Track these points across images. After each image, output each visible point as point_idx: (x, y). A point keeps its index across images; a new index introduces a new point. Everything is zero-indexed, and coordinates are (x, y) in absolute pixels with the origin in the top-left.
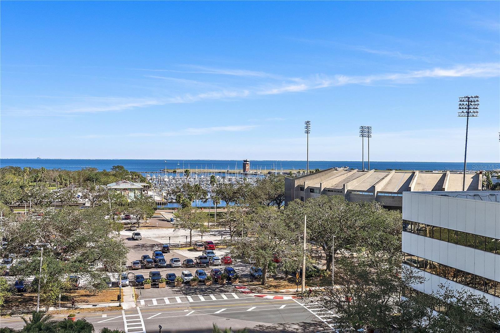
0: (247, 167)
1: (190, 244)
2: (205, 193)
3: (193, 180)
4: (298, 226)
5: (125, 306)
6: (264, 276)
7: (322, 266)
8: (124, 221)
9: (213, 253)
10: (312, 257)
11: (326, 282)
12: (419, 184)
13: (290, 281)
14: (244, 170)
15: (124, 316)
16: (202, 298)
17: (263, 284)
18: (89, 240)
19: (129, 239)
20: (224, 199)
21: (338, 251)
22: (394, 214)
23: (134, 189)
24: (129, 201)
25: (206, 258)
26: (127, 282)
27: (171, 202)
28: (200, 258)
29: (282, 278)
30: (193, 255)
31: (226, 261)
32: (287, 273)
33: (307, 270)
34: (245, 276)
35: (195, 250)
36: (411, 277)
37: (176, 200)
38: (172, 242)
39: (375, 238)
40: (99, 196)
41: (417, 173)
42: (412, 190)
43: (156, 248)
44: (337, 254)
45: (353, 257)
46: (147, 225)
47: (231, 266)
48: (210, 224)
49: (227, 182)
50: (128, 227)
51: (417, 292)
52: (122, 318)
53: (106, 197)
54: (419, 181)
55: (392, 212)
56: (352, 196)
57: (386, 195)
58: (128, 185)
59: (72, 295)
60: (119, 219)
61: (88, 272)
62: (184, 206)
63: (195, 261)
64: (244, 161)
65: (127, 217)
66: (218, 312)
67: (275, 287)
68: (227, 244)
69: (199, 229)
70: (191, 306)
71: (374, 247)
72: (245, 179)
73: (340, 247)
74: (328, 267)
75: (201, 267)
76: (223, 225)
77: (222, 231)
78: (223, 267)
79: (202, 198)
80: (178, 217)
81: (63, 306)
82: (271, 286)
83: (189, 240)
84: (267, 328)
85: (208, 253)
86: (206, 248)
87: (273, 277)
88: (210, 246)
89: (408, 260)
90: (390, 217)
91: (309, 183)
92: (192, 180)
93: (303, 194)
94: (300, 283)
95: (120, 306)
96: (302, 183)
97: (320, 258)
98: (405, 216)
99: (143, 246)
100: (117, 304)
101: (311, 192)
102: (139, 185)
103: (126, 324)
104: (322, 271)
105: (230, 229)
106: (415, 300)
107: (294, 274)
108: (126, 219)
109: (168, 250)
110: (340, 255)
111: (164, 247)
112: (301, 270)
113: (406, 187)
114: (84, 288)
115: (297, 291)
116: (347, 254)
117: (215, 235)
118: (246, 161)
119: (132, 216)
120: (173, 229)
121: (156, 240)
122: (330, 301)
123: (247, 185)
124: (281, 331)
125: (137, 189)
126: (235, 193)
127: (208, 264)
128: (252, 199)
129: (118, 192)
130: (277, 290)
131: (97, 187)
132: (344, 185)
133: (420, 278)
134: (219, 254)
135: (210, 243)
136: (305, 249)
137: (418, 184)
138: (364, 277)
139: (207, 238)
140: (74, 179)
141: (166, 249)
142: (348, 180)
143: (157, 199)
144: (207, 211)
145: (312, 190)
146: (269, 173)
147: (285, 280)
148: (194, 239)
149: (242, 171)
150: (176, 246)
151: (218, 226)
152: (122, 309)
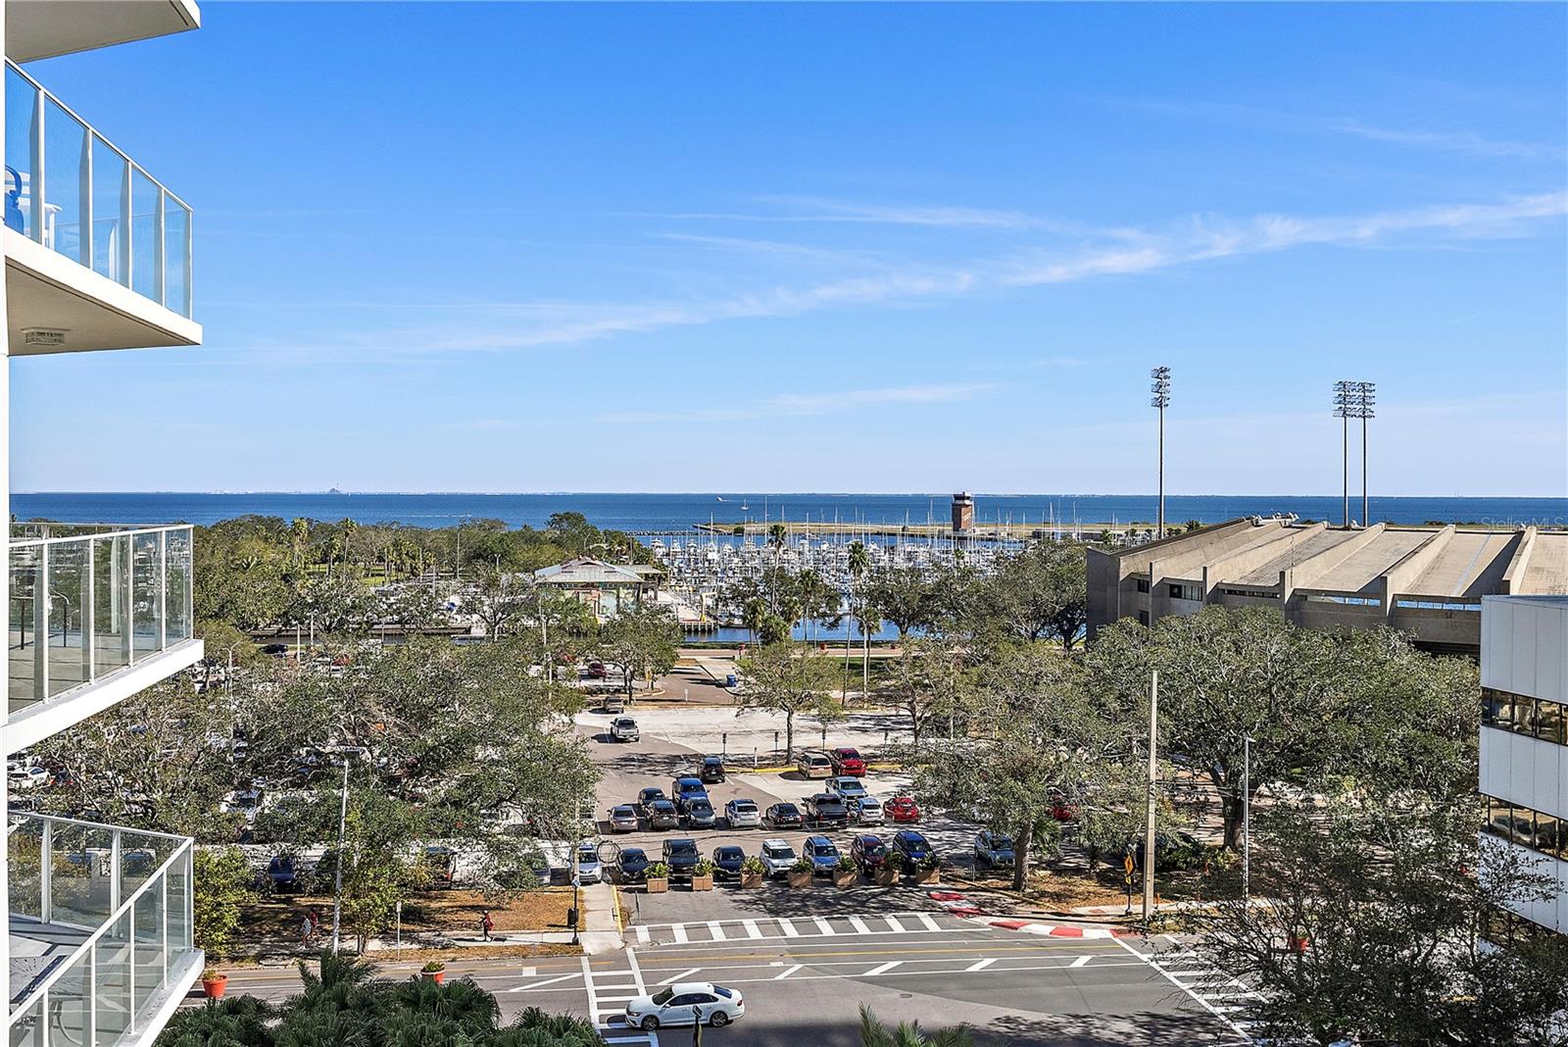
0: (965, 518)
1: (787, 757)
2: (833, 598)
3: (795, 559)
4: (1130, 706)
5: (591, 943)
6: (1020, 862)
7: (1209, 833)
8: (585, 683)
9: (858, 785)
10: (1177, 806)
11: (1225, 885)
12: (1538, 570)
13: (1104, 879)
14: (956, 528)
15: (588, 975)
16: (825, 928)
17: (1017, 887)
18: (483, 740)
19: (601, 738)
20: (893, 616)
21: (1263, 789)
22: (1453, 668)
23: (616, 586)
24: (602, 621)
25: (836, 801)
26: (597, 871)
27: (728, 626)
28: (820, 801)
29: (1078, 871)
30: (798, 793)
31: (898, 810)
32: (1093, 854)
33: (1159, 845)
34: (961, 860)
35: (802, 775)
36: (1511, 878)
37: (744, 618)
38: (732, 749)
39: (1388, 746)
40: (511, 607)
41: (1531, 535)
42: (1514, 591)
43: (682, 769)
44: (1260, 796)
45: (1312, 809)
46: (655, 695)
47: (915, 829)
48: (850, 694)
49: (900, 562)
50: (598, 703)
51: (1532, 927)
52: (581, 981)
53: (532, 609)
54: (1539, 562)
55: (1445, 662)
56: (1307, 609)
57: (1422, 605)
58: (598, 573)
59: (434, 905)
60: (570, 676)
61: (479, 836)
62: (769, 637)
63: (803, 811)
64: (957, 497)
65: (596, 672)
66: (875, 972)
67: (1057, 897)
68: (903, 759)
69: (814, 712)
70: (790, 951)
71: (1387, 779)
72: (959, 555)
73: (1269, 773)
74: (1231, 838)
75: (821, 828)
76: (889, 698)
77: (886, 718)
78: (892, 831)
79: (824, 615)
80: (751, 672)
81: (408, 936)
82: (1043, 894)
83: (783, 744)
84: (1032, 1026)
85: (844, 785)
86: (835, 769)
87: (1049, 865)
88: (849, 764)
89: (1498, 820)
90: (1439, 680)
91: (1166, 567)
92: (792, 556)
93: (1146, 601)
94: (1137, 888)
95: (576, 942)
96: (1143, 568)
97: (1202, 807)
98: (1491, 675)
99: (644, 760)
100: (567, 937)
101: (1173, 595)
102: (630, 573)
103: (594, 1000)
104: (1211, 849)
105: (913, 710)
106: (1529, 955)
107: (1117, 858)
108: (591, 676)
109: (720, 773)
110: (1270, 802)
111: (709, 766)
112: (1142, 847)
113: (1494, 581)
114: (470, 885)
115: (1128, 913)
116: (1293, 797)
117: (864, 731)
118: (963, 498)
119: (609, 667)
120: (734, 710)
121: (683, 742)
122: (1237, 949)
123: (967, 574)
124: (1076, 1038)
125: (625, 585)
126: (928, 598)
127: (843, 821)
128: (982, 617)
129: (569, 594)
130: (1062, 907)
131: (505, 579)
132: (1282, 574)
133: (1541, 881)
134: (877, 788)
135: (849, 754)
136: (1153, 778)
137: (1535, 570)
138: (1351, 874)
139: (840, 739)
140: (439, 554)
141: (712, 770)
142: (1296, 558)
143: (687, 615)
144: (839, 653)
145: (1175, 589)
146: (1036, 535)
147: (1089, 878)
148: (800, 741)
149: (949, 530)
150: (745, 763)
151: (872, 701)
152: (581, 951)
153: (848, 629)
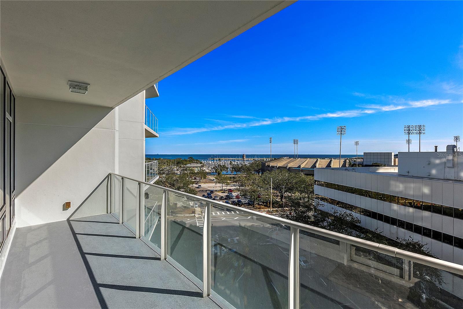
0: (244, 157)
1: (222, 190)
2: (227, 168)
3: (222, 163)
4: (269, 183)
5: (197, 216)
6: (254, 203)
7: (278, 199)
8: (194, 180)
9: (232, 194)
10: (274, 196)
11: (281, 206)
12: (320, 164)
13: (265, 206)
14: (243, 159)
15: (197, 220)
16: (228, 213)
17: (254, 207)
18: (182, 188)
19: (197, 188)
20: (235, 171)
21: (285, 193)
22: (310, 177)
23: (198, 167)
24: (196, 172)
25: (229, 196)
26: (197, 206)
27: (213, 172)
28: (227, 196)
29: (261, 205)
30: (224, 195)
31: (237, 197)
32: (263, 202)
33: (272, 201)
34: (246, 204)
35: (224, 192)
36: (319, 204)
37: (215, 171)
38: (214, 189)
39: (302, 187)
40: (183, 170)
41: (319, 159)
42: (317, 167)
43: (208, 192)
44: (285, 194)
45: (292, 196)
46: (203, 182)
47: (240, 199)
48: (230, 181)
49: (236, 163)
50: (196, 183)
51: (321, 211)
52: (196, 221)
53: (186, 170)
54: (320, 163)
55: (309, 176)
56: (290, 170)
57: (305, 169)
58: (195, 165)
59: (175, 211)
60: (192, 179)
61: (181, 201)
62: (219, 174)
63: (224, 197)
64: (243, 155)
65: (195, 179)
66: (235, 219)
67: (259, 208)
68: (238, 190)
69: (226, 184)
70: (224, 216)
71: (301, 192)
72: (244, 162)
73: (286, 191)
74: (281, 200)
75: (227, 199)
76: (235, 182)
77: (235, 184)
78: (237, 200)
79: (226, 171)
80: (217, 179)
81: (172, 215)
82: (257, 208)
83: (221, 188)
84: (256, 225)
85: (230, 194)
86: (229, 191)
87: (258, 204)
88: (230, 191)
89: (316, 197)
90: (308, 179)
91: (271, 164)
92: (221, 163)
93: (269, 168)
94: (270, 207)
95: (195, 215)
96: (269, 164)
97: (278, 196)
98: (316, 178)
99: (202, 191)
100: (193, 215)
101: (273, 168)
102: (200, 165)
103: (197, 223)
104: (279, 201)
105: (239, 183)
106: (321, 214)
107: (267, 203)
108: (194, 179)
109: (213, 192)
110: (286, 195)
111: (211, 191)
112: (270, 201)
113: (314, 166)
114: (180, 208)
115: (268, 210)
116: (290, 195)
117: (232, 186)
118: (244, 155)
119: (197, 178)
120: (215, 184)
121: (208, 188)
122: (283, 214)
123: (246, 165)
124: (262, 227)
125: (199, 167)
126: (240, 168)
127: (230, 198)
128: (247, 171)
129: (191, 168)
130: (260, 210)
131: (182, 166)
132: (287, 165)
133: (323, 205)
134: (234, 194)
135: (230, 190)
136: (272, 192)
137: (319, 164)
138: (298, 204)
139: (228, 188)
140: (173, 163)
141: (212, 192)
142: (289, 163)
143: (207, 171)
144: (228, 176)
145: (273, 167)
146: (254, 160)
147: (263, 205)
148: (224, 188)
149: (242, 159)
150: (216, 191)
151: (233, 182)
152: (195, 216)
153: (229, 172)
